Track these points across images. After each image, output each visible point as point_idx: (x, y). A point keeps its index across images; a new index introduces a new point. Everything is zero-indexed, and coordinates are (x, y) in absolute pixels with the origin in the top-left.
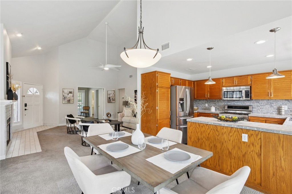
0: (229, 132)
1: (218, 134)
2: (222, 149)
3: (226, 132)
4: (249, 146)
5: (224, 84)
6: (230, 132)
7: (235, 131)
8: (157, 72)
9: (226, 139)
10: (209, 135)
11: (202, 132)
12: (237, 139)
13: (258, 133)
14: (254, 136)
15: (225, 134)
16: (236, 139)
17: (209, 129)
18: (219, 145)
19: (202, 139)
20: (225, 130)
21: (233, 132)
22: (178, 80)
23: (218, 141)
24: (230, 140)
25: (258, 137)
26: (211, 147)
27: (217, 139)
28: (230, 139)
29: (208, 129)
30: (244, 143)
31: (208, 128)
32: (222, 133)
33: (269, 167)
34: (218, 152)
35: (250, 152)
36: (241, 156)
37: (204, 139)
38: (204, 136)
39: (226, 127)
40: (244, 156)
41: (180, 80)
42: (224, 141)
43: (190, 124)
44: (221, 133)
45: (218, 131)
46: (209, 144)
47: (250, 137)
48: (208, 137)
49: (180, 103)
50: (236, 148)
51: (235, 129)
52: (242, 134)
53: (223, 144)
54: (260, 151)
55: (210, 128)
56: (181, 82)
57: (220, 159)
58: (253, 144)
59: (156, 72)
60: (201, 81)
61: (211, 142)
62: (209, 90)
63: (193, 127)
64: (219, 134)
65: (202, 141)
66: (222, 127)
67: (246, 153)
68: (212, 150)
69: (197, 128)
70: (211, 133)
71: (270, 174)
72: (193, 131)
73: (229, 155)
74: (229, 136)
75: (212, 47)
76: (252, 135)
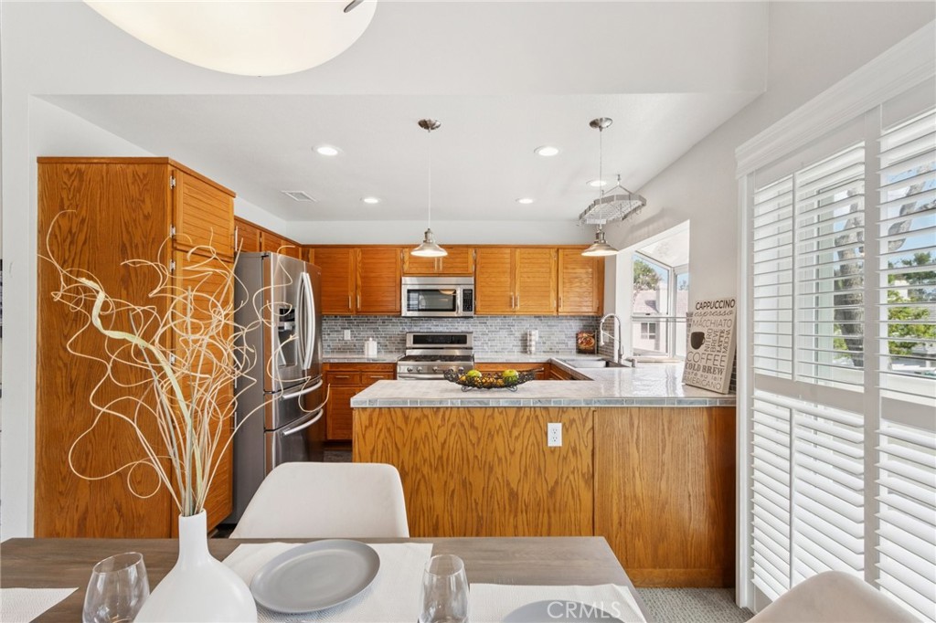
0: (511, 424)
1: (474, 440)
2: (490, 489)
3: (500, 427)
4: (565, 458)
5: (406, 267)
6: (514, 425)
7: (528, 419)
8: (170, 168)
9: (501, 453)
10: (443, 448)
11: (416, 442)
12: (533, 444)
13: (587, 414)
14: (578, 425)
15: (498, 433)
16: (530, 443)
17: (443, 425)
18: (478, 480)
19: (418, 470)
20: (499, 419)
21: (524, 423)
22: (254, 230)
23: (476, 463)
24: (512, 453)
25: (587, 424)
26: (453, 491)
27: (471, 457)
28: (512, 450)
29: (439, 427)
30: (553, 450)
31: (439, 422)
32: (489, 433)
33: (612, 505)
34: (477, 504)
35: (568, 477)
36: (545, 495)
37: (426, 470)
38: (426, 455)
39: (500, 410)
40: (552, 493)
41: (258, 231)
42: (496, 458)
43: (365, 417)
44: (486, 434)
45: (476, 429)
46: (446, 482)
47: (567, 430)
48: (441, 458)
49: (282, 328)
50: (532, 475)
51: (527, 410)
52: (549, 424)
53: (491, 469)
54: (591, 465)
55: (449, 419)
56: (263, 240)
57: (482, 525)
58: (574, 451)
59: (163, 162)
60: (334, 250)
61: (452, 475)
62: (359, 283)
63: (379, 426)
64: (479, 439)
65: (419, 476)
66: (489, 412)
67: (556, 482)
68: (455, 500)
69: (397, 431)
70: (452, 439)
71: (612, 526)
72: (380, 446)
73: (510, 506)
74: (511, 437)
75: (438, 124)
76: (572, 421)
